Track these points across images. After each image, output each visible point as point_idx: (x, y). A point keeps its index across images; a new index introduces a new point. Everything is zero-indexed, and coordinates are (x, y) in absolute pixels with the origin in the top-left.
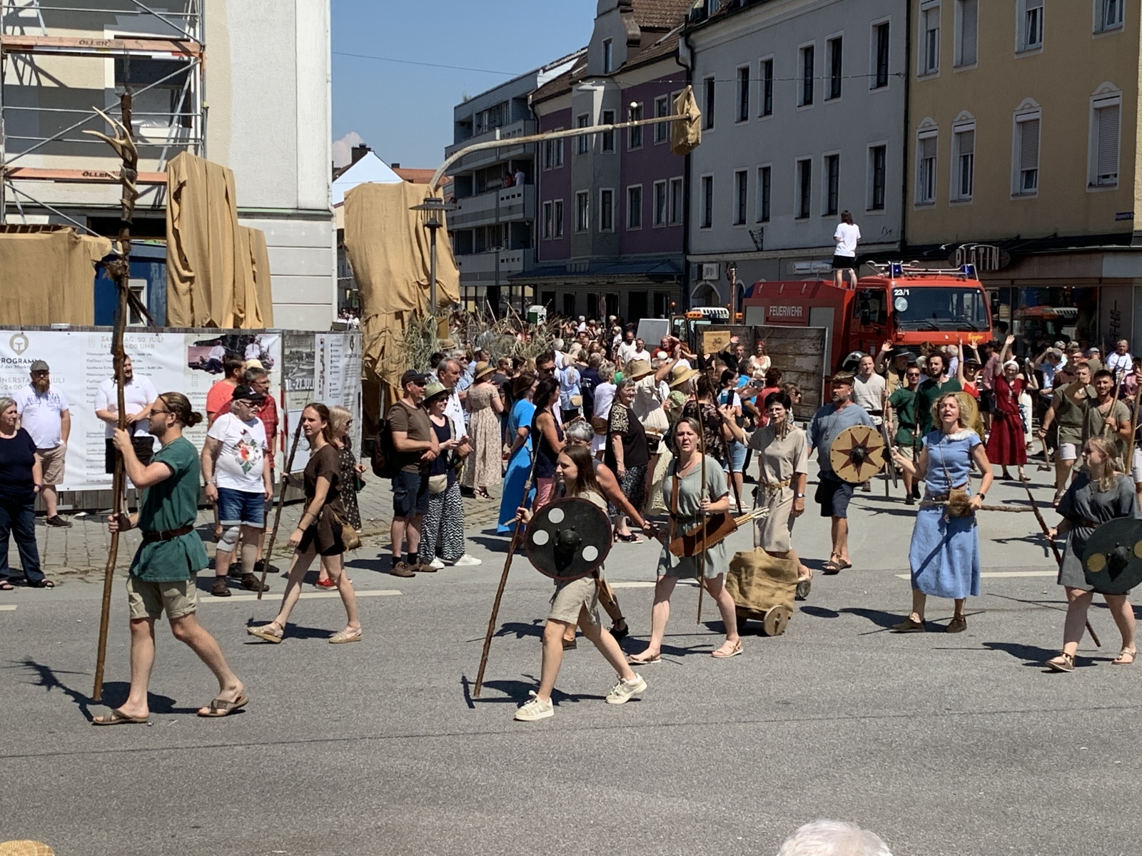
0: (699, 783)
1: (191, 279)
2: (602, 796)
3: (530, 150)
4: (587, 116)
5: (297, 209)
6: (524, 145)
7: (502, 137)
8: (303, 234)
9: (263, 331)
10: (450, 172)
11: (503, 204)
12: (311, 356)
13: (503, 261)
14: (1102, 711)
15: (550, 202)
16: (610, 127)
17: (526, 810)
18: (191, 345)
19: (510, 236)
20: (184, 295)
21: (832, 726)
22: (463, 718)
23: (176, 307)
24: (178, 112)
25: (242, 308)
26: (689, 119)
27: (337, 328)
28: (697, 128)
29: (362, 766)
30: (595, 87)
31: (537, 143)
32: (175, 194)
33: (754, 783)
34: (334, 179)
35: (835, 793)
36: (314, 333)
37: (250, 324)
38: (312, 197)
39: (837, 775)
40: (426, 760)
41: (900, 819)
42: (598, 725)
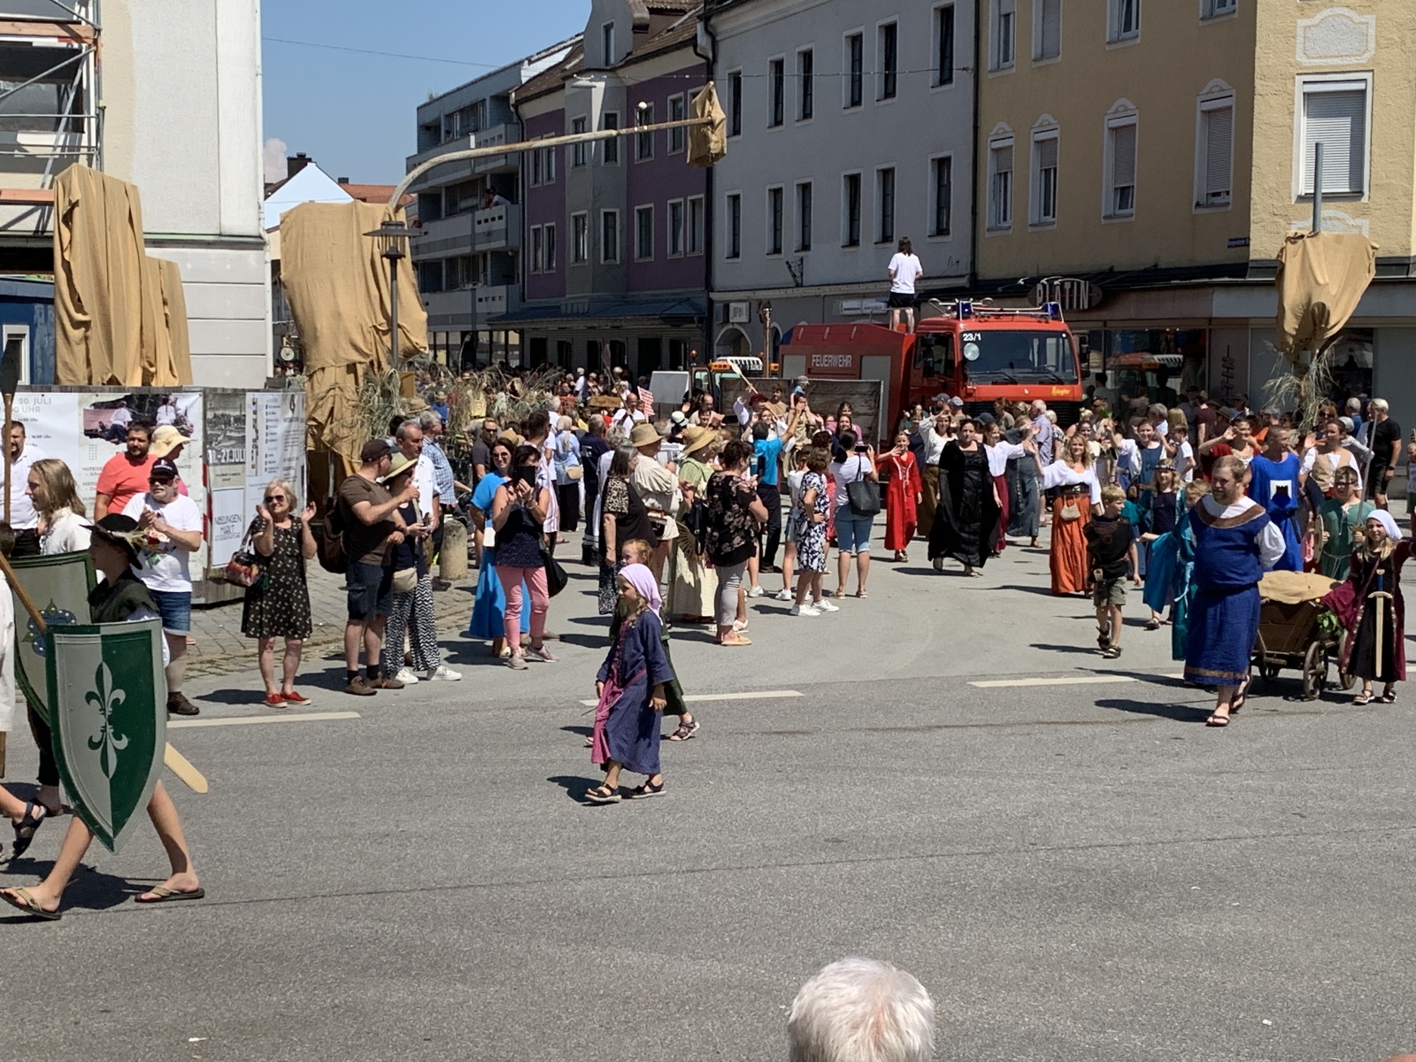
0: (731, 940)
1: (86, 325)
2: (613, 960)
3: (514, 161)
4: (583, 120)
5: (220, 235)
6: (506, 155)
7: (478, 145)
8: (228, 267)
9: (179, 390)
10: (413, 189)
11: (480, 229)
12: (241, 420)
13: (481, 300)
14: (1217, 843)
15: (540, 226)
16: (614, 132)
17: (520, 980)
18: (88, 408)
19: (489, 270)
20: (78, 344)
21: (893, 867)
22: (440, 869)
23: (67, 360)
24: (66, 114)
25: (153, 361)
26: (711, 123)
27: (271, 385)
28: (722, 134)
29: (313, 931)
30: (594, 84)
31: (522, 152)
32: (65, 217)
33: (799, 940)
34: (266, 197)
36: (244, 391)
37: (163, 380)
38: (239, 221)
39: (900, 927)
40: (394, 922)
41: (976, 979)
42: (607, 872)
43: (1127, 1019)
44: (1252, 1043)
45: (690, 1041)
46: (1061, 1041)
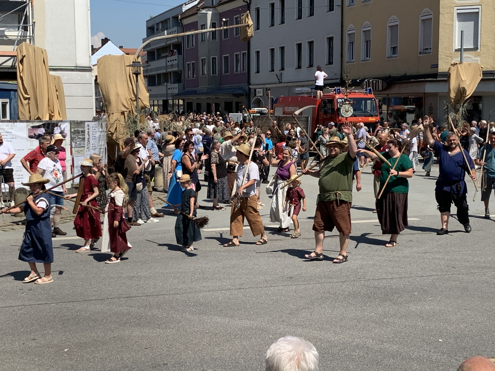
0: (253, 313)
1: (29, 99)
2: (212, 320)
3: (180, 40)
4: (204, 25)
5: (76, 67)
6: (177, 37)
7: (168, 34)
8: (79, 78)
9: (61, 121)
10: (145, 50)
11: (169, 64)
12: (83, 132)
13: (169, 89)
14: (424, 277)
15: (189, 62)
16: (214, 29)
17: (179, 327)
18: (30, 128)
19: (172, 78)
20: (26, 106)
21: (310, 287)
22: (152, 289)
23: (22, 111)
24: (22, 24)
25: (53, 111)
26: (248, 26)
27: (95, 119)
28: (252, 30)
29: (107, 311)
30: (208, 12)
31: (183, 36)
32: (21, 61)
33: (277, 312)
34: (92, 55)
35: (311, 315)
36: (84, 121)
37: (56, 118)
38: (83, 62)
39: (312, 308)
40: (135, 307)
41: (338, 326)
42: (210, 290)
43: (391, 340)
44: (436, 348)
45: (238, 348)
46: (368, 347)
